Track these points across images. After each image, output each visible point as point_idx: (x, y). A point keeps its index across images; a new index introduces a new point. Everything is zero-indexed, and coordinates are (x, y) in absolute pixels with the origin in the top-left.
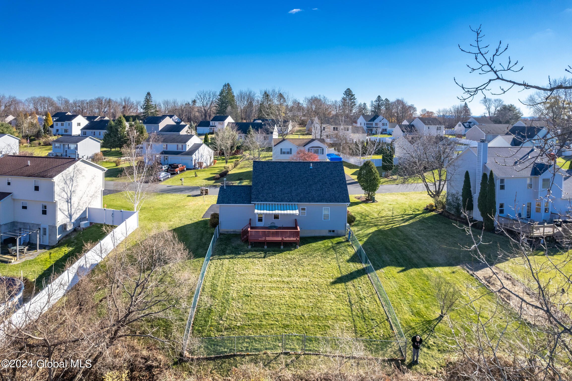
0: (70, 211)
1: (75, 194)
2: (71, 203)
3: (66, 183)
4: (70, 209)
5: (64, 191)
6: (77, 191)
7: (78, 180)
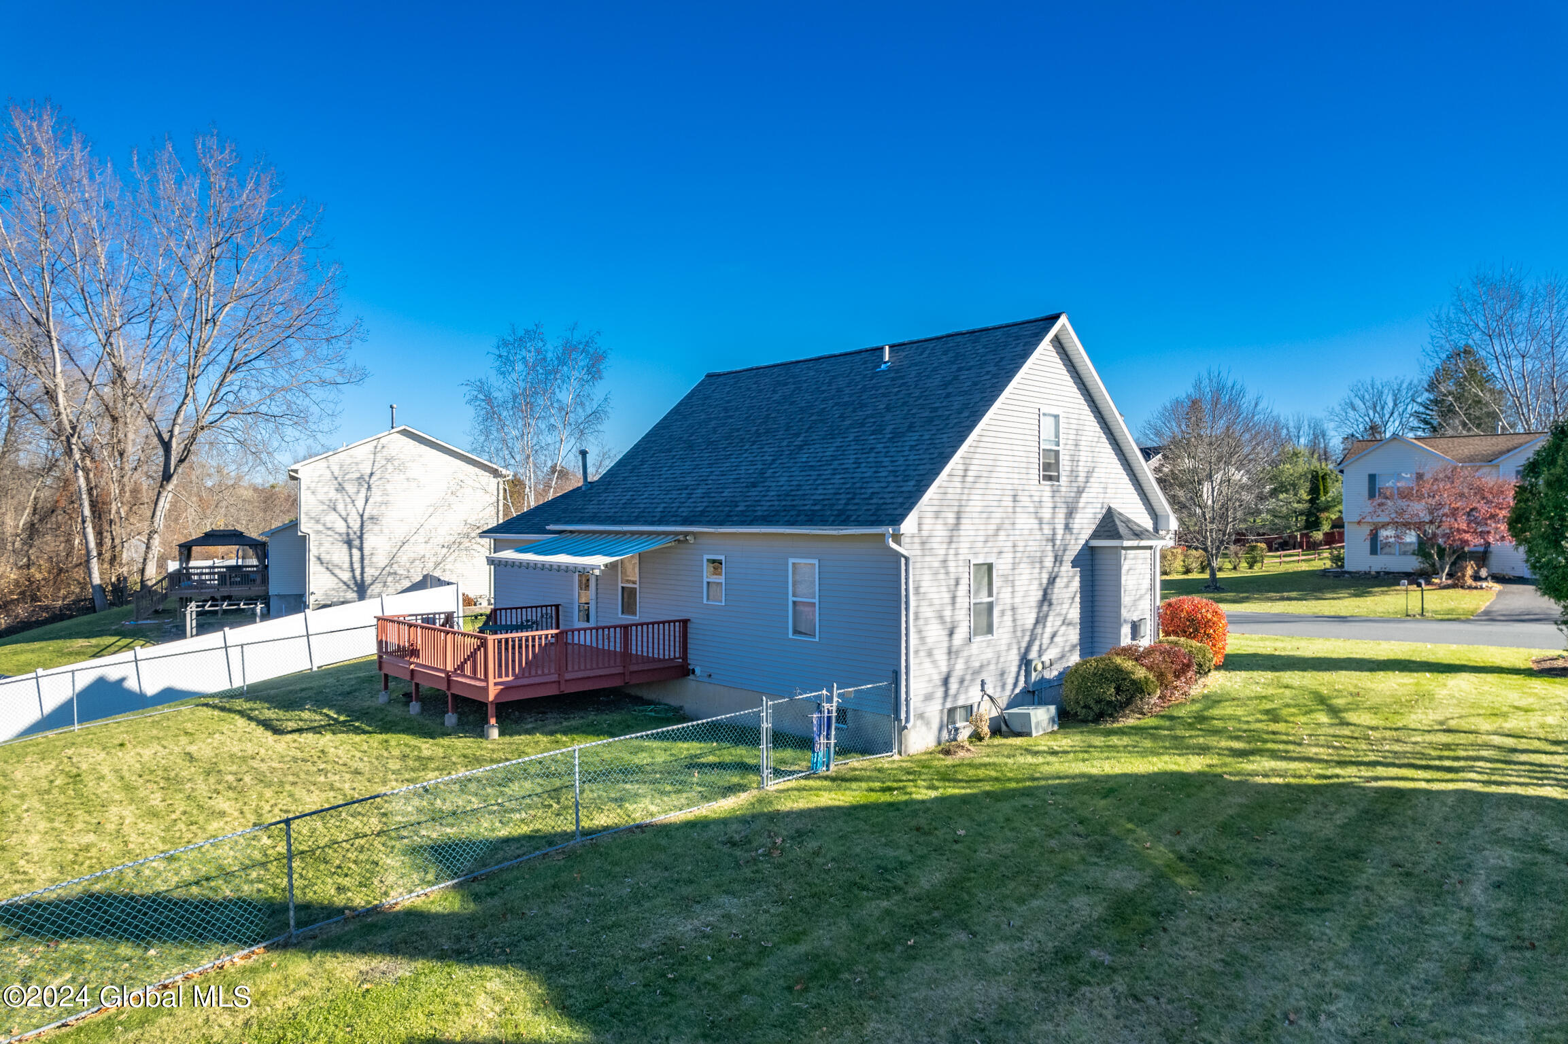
0: (358, 573)
1: (376, 528)
2: (361, 549)
3: (341, 489)
4: (357, 566)
5: (335, 510)
6: (384, 521)
7: (388, 487)
